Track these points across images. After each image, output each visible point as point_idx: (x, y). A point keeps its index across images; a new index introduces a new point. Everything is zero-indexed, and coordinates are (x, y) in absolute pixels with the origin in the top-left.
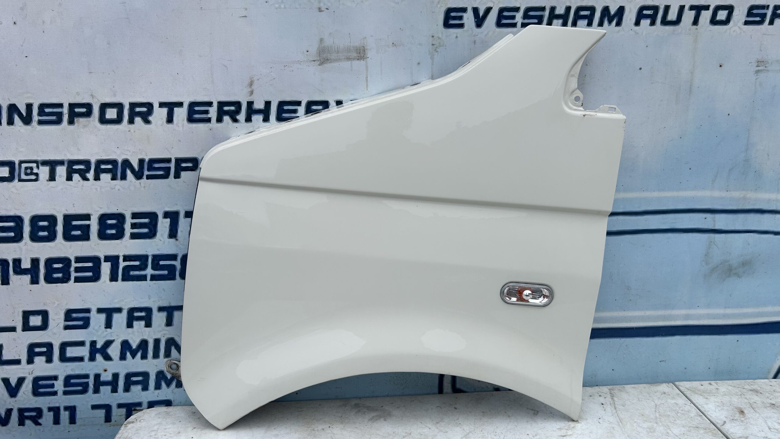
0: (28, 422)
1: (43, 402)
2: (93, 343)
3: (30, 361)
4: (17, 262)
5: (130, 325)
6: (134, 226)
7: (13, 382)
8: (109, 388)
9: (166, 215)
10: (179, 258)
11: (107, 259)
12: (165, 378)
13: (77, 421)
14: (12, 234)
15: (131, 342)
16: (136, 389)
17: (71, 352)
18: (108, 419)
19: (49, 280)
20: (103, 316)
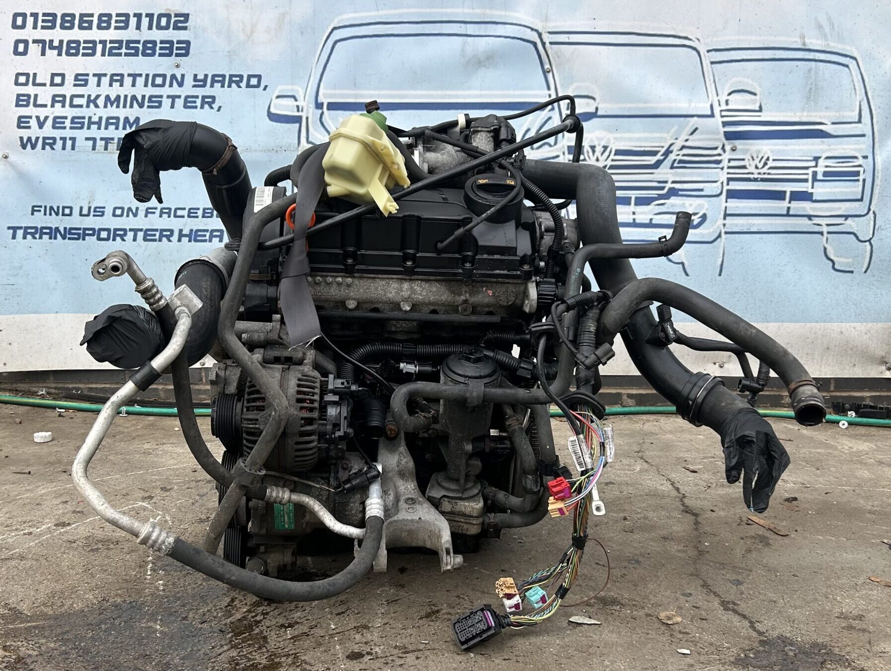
0: (47, 147)
1: (57, 134)
2: (89, 96)
3: (53, 106)
4: (51, 41)
5: (111, 85)
6: (116, 21)
7: (42, 119)
8: (96, 126)
9: (135, 15)
10: (141, 42)
11: (101, 42)
12: (129, 122)
13: (76, 148)
14: (50, 24)
15: (111, 96)
16: (112, 127)
17: (77, 101)
18: (94, 148)
19: (68, 54)
20: (96, 79)
